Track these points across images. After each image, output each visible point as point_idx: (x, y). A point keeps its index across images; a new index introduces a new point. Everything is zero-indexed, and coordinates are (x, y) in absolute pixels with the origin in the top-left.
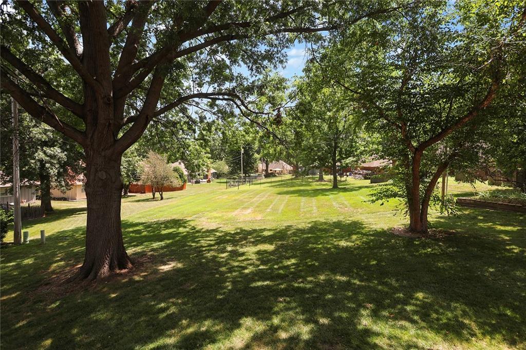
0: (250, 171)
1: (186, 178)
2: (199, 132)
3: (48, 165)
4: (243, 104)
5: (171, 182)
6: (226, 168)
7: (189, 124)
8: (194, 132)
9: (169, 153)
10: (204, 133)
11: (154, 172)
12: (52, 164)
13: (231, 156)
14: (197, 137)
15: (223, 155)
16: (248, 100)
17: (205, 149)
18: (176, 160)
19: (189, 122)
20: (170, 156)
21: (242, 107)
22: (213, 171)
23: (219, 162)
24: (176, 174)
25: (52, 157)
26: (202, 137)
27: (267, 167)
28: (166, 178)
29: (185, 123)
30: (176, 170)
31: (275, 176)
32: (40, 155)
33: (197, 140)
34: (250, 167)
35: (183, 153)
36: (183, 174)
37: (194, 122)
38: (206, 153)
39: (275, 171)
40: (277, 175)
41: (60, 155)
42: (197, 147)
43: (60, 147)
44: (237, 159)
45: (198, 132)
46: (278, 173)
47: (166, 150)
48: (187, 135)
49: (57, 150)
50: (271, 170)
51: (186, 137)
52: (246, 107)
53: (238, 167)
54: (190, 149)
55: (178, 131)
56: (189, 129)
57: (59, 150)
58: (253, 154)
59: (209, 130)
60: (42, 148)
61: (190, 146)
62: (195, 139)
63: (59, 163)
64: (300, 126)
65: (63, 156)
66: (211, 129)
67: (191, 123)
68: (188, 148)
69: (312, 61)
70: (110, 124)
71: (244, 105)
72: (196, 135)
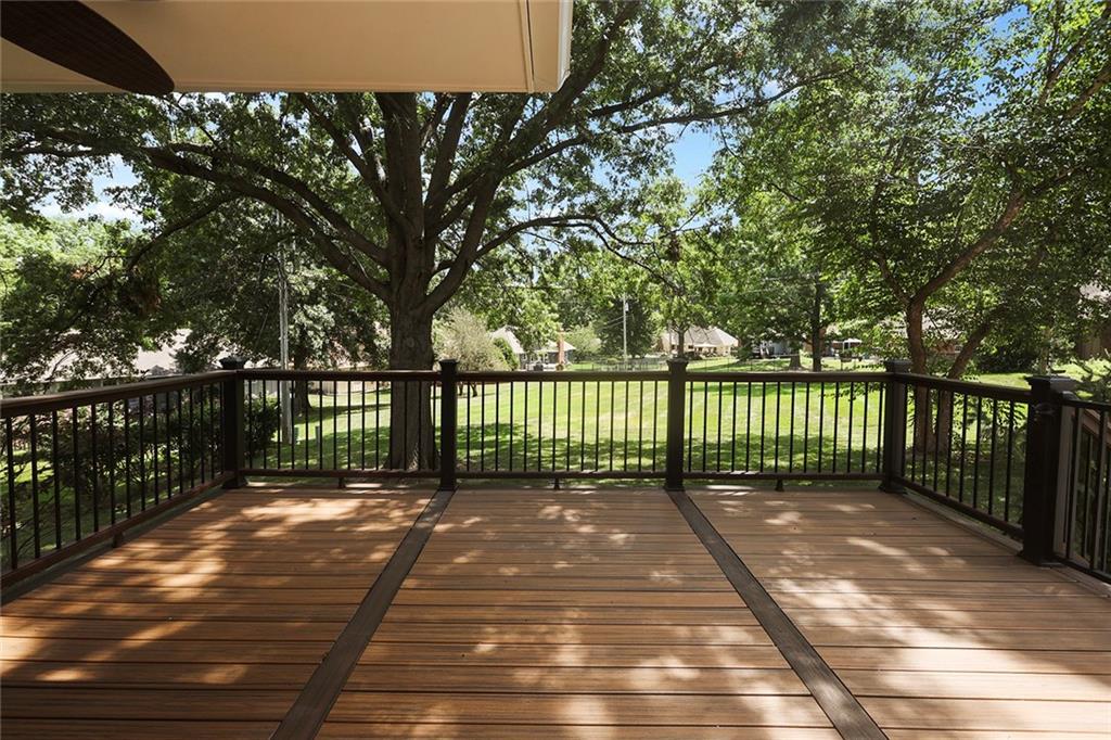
0: (644, 348)
1: (517, 360)
2: (539, 275)
3: (311, 333)
4: (607, 229)
5: (491, 365)
6: (595, 343)
7: (523, 264)
8: (531, 275)
9: (489, 312)
10: (546, 276)
11: (462, 346)
12: (316, 331)
13: (604, 317)
14: (535, 285)
15: (588, 315)
16: (616, 223)
17: (550, 305)
18: (501, 324)
19: (522, 260)
20: (492, 317)
21: (606, 236)
22: (567, 347)
23: (580, 330)
24: (499, 352)
25: (316, 320)
26: (544, 284)
27: (681, 340)
28: (481, 357)
29: (516, 261)
30: (499, 344)
31: (699, 359)
32: (300, 318)
33: (537, 289)
34: (642, 339)
35: (512, 311)
36: (510, 352)
37: (531, 260)
38: (550, 312)
39: (700, 349)
40: (704, 357)
41: (326, 316)
42: (535, 301)
43: (325, 305)
44: (616, 322)
45: (537, 276)
46: (705, 354)
47: (486, 307)
48: (520, 281)
49: (321, 310)
50: (690, 347)
51: (517, 284)
52: (613, 236)
53: (618, 340)
54: (524, 304)
55: (505, 276)
56: (523, 271)
57: (325, 310)
58: (649, 314)
59: (556, 273)
60: (302, 306)
61: (523, 300)
62: (532, 288)
63: (325, 330)
64: (713, 262)
65: (329, 317)
66: (558, 271)
67: (525, 261)
68: (520, 304)
69: (723, 153)
70: (421, 274)
71: (609, 233)
72: (535, 281)
